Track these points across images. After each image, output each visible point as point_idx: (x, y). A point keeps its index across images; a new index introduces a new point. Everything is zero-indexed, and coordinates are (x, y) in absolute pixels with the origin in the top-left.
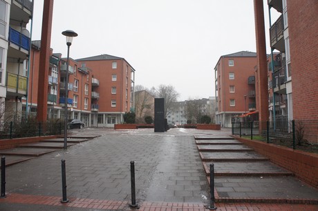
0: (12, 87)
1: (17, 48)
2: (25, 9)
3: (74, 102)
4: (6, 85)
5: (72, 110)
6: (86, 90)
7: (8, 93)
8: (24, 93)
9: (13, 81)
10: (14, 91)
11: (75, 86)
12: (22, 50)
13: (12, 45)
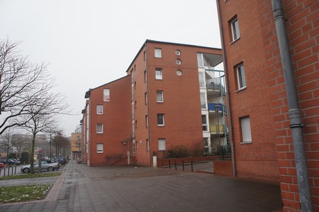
2: (215, 90)
4: (210, 131)
7: (211, 135)
8: (222, 133)
9: (214, 128)
10: (215, 133)
13: (211, 111)
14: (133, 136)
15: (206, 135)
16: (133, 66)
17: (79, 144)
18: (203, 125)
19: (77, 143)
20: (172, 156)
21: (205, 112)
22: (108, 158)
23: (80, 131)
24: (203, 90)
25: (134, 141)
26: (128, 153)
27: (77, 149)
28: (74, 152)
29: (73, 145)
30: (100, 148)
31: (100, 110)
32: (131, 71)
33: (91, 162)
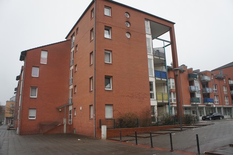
0: (160, 100)
1: (160, 79)
2: (161, 58)
3: (216, 100)
4: (157, 99)
5: (214, 106)
6: (224, 90)
7: (158, 103)
8: (167, 102)
9: (160, 96)
10: (161, 101)
11: (214, 89)
12: (163, 79)
13: (157, 79)
14: (70, 102)
15: (154, 103)
16: (75, 30)
17: (13, 111)
18: (151, 92)
19: (11, 110)
20: (121, 126)
21: (152, 79)
22: (41, 126)
23: (14, 99)
24: (150, 57)
25: (71, 108)
26: (65, 121)
27: (10, 115)
28: (7, 118)
29: (6, 111)
30: (33, 114)
31: (35, 73)
32: (72, 37)
33: (20, 130)
